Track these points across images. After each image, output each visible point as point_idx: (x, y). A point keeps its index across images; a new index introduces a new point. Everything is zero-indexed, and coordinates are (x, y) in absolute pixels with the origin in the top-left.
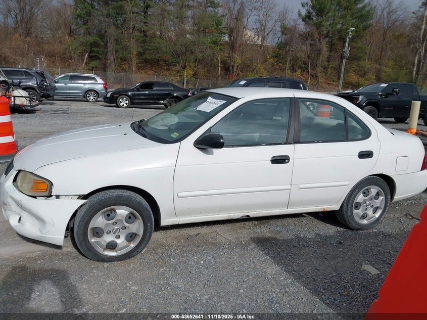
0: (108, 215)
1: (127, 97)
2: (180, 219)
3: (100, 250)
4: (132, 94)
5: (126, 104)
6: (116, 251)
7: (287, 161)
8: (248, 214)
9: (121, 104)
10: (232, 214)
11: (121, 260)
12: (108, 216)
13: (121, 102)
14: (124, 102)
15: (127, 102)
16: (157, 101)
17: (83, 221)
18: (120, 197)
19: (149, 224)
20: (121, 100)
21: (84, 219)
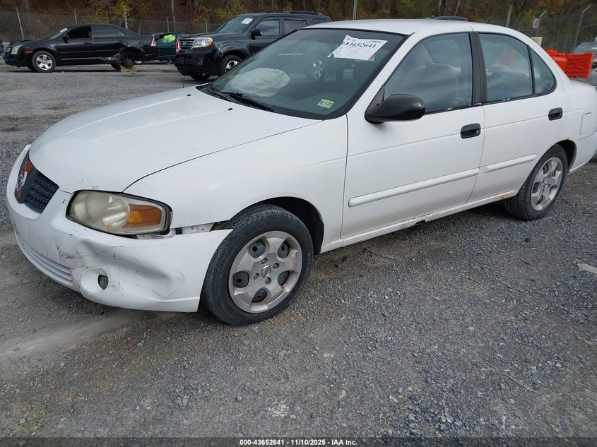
0: (255, 249)
1: (48, 53)
2: (345, 240)
3: (245, 306)
4: (57, 47)
5: (49, 65)
6: (267, 303)
7: (478, 132)
8: (423, 218)
9: (41, 66)
10: (407, 222)
11: (271, 317)
12: (255, 251)
13: (39, 63)
14: (44, 63)
15: (50, 62)
16: (101, 58)
17: (222, 265)
18: (273, 216)
19: (309, 254)
20: (38, 59)
21: (224, 261)
